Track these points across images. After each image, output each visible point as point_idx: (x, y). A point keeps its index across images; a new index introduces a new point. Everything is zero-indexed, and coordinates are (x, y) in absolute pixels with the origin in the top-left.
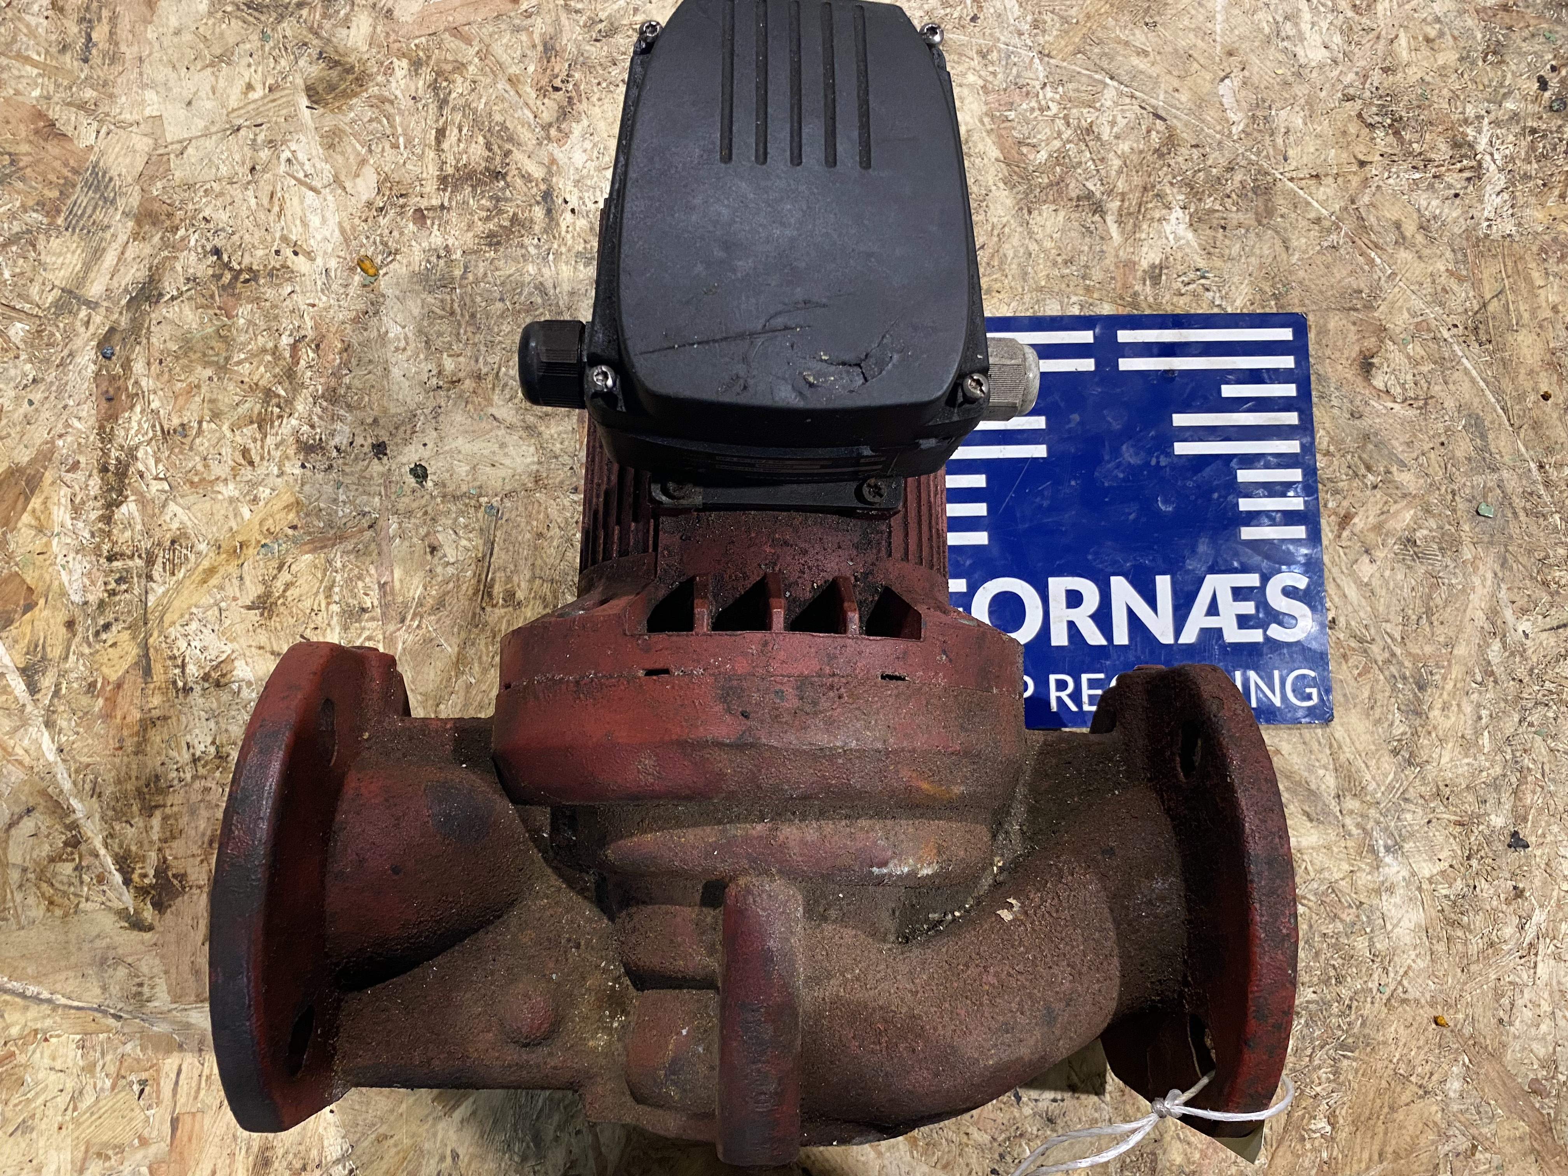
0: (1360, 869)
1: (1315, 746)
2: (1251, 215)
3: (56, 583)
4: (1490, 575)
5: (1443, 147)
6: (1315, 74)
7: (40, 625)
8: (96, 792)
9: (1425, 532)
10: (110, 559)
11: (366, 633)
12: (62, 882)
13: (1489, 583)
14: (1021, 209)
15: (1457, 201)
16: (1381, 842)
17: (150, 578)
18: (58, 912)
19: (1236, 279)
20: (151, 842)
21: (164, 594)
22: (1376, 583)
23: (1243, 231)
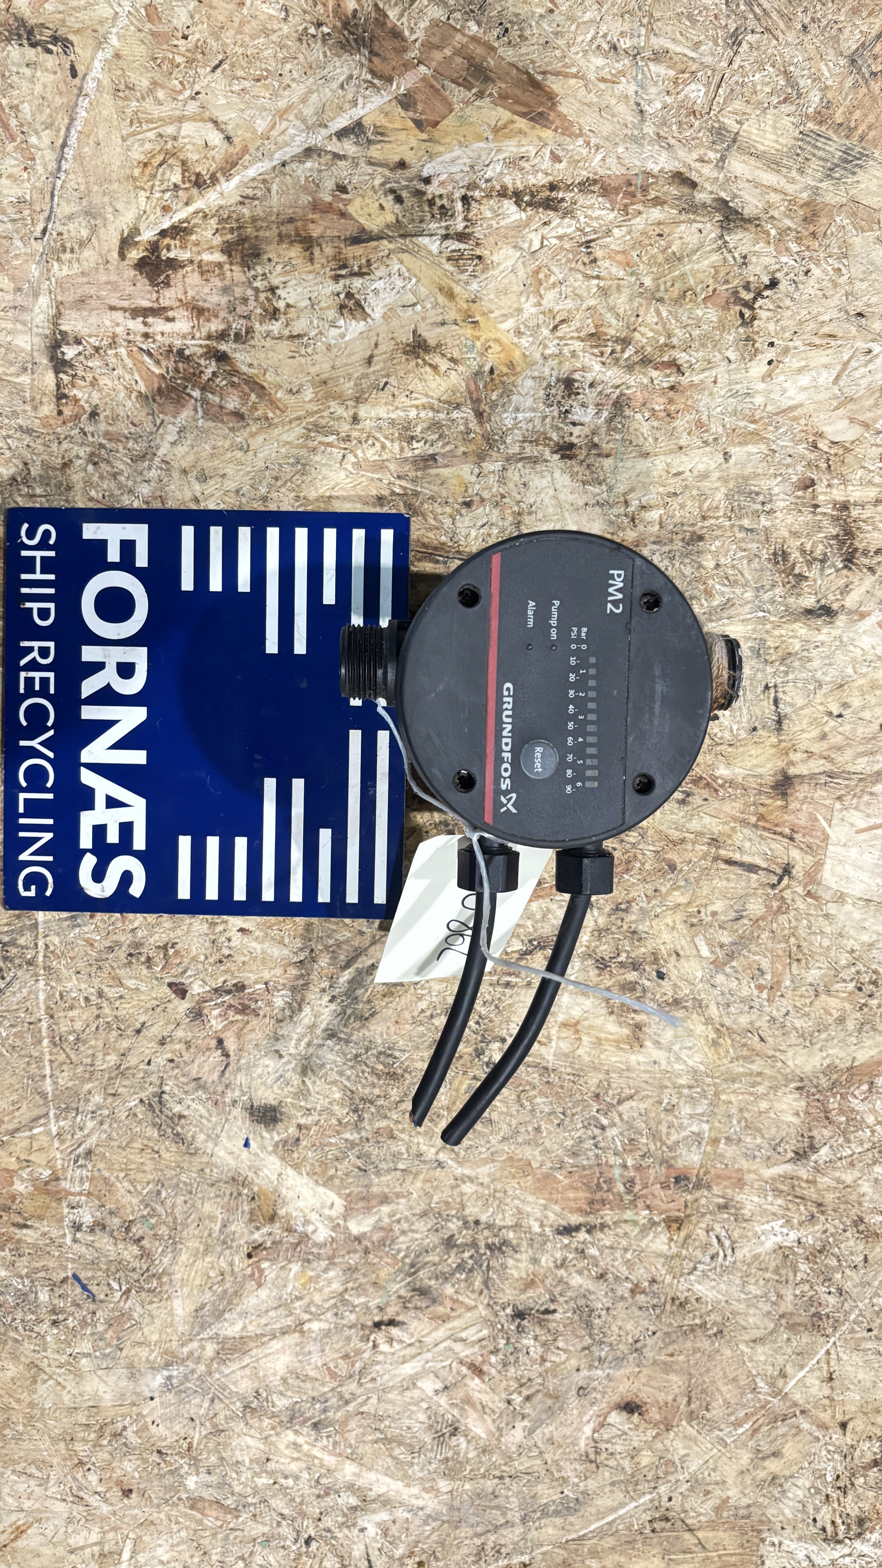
0: (153, 1351)
2: (790, 1308)
3: (442, 149)
4: (421, 1503)
5: (859, 1508)
7: (402, 136)
8: (245, 199)
9: (464, 1446)
10: (465, 199)
11: (388, 444)
12: (163, 174)
13: (414, 1502)
14: (801, 1079)
15: (800, 1515)
16: (175, 1373)
17: (445, 238)
19: (723, 1287)
20: (199, 253)
21: (430, 252)
22: (416, 1393)
23: (774, 1299)
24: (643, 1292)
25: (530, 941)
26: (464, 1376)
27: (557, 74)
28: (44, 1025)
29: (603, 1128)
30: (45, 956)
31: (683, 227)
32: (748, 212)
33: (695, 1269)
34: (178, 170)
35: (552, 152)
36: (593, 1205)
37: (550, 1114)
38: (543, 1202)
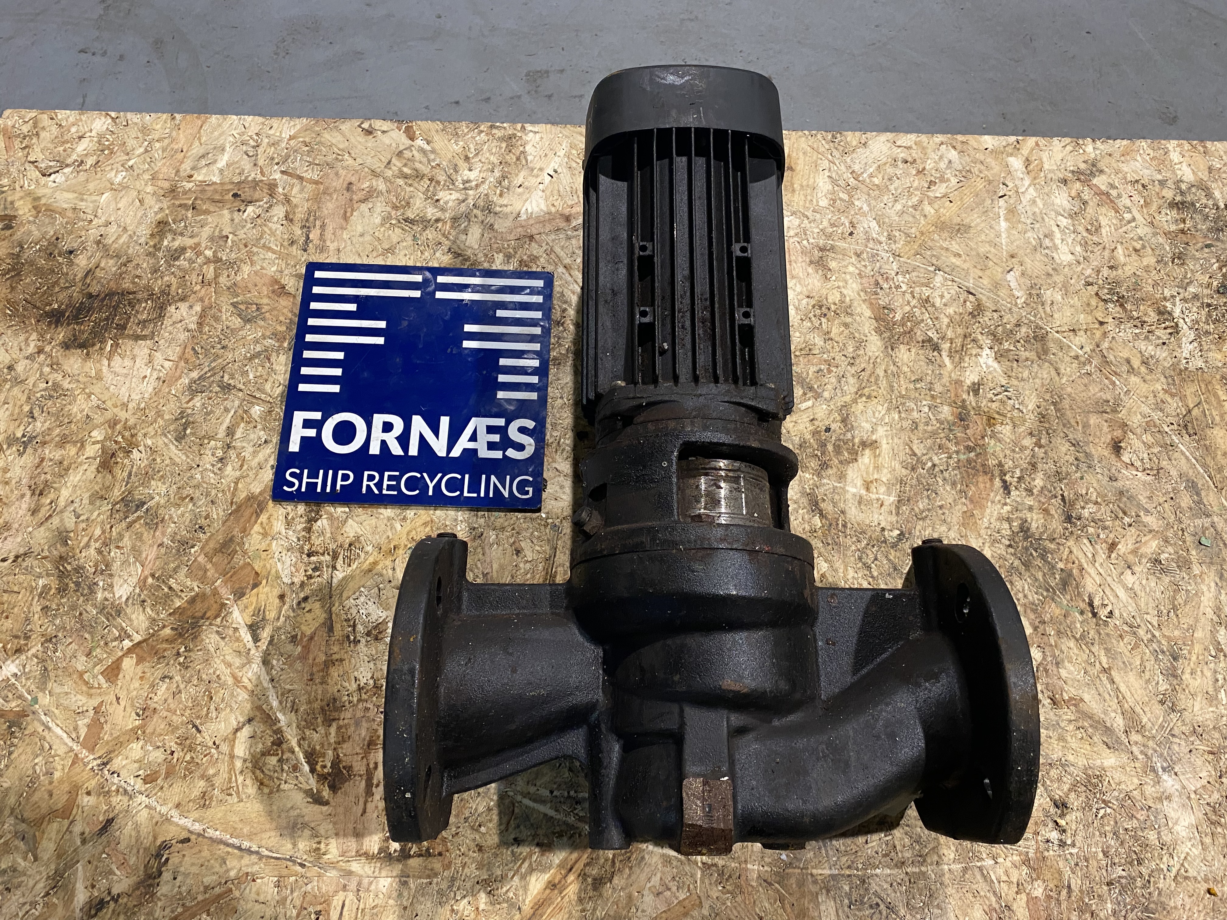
0: (1146, 782)
1: (1107, 697)
2: (1034, 353)
3: (273, 571)
4: (1213, 585)
5: (1152, 314)
6: (1066, 269)
7: (262, 597)
8: (294, 709)
9: (1167, 555)
10: (309, 555)
12: (269, 770)
13: (1213, 590)
14: (886, 347)
15: (1165, 347)
16: (1159, 765)
17: (334, 568)
18: (266, 790)
19: (1027, 392)
20: (329, 744)
21: (343, 578)
22: (1137, 587)
23: (1030, 363)
36: (986, 471)
37: (929, 499)
38: (989, 504)
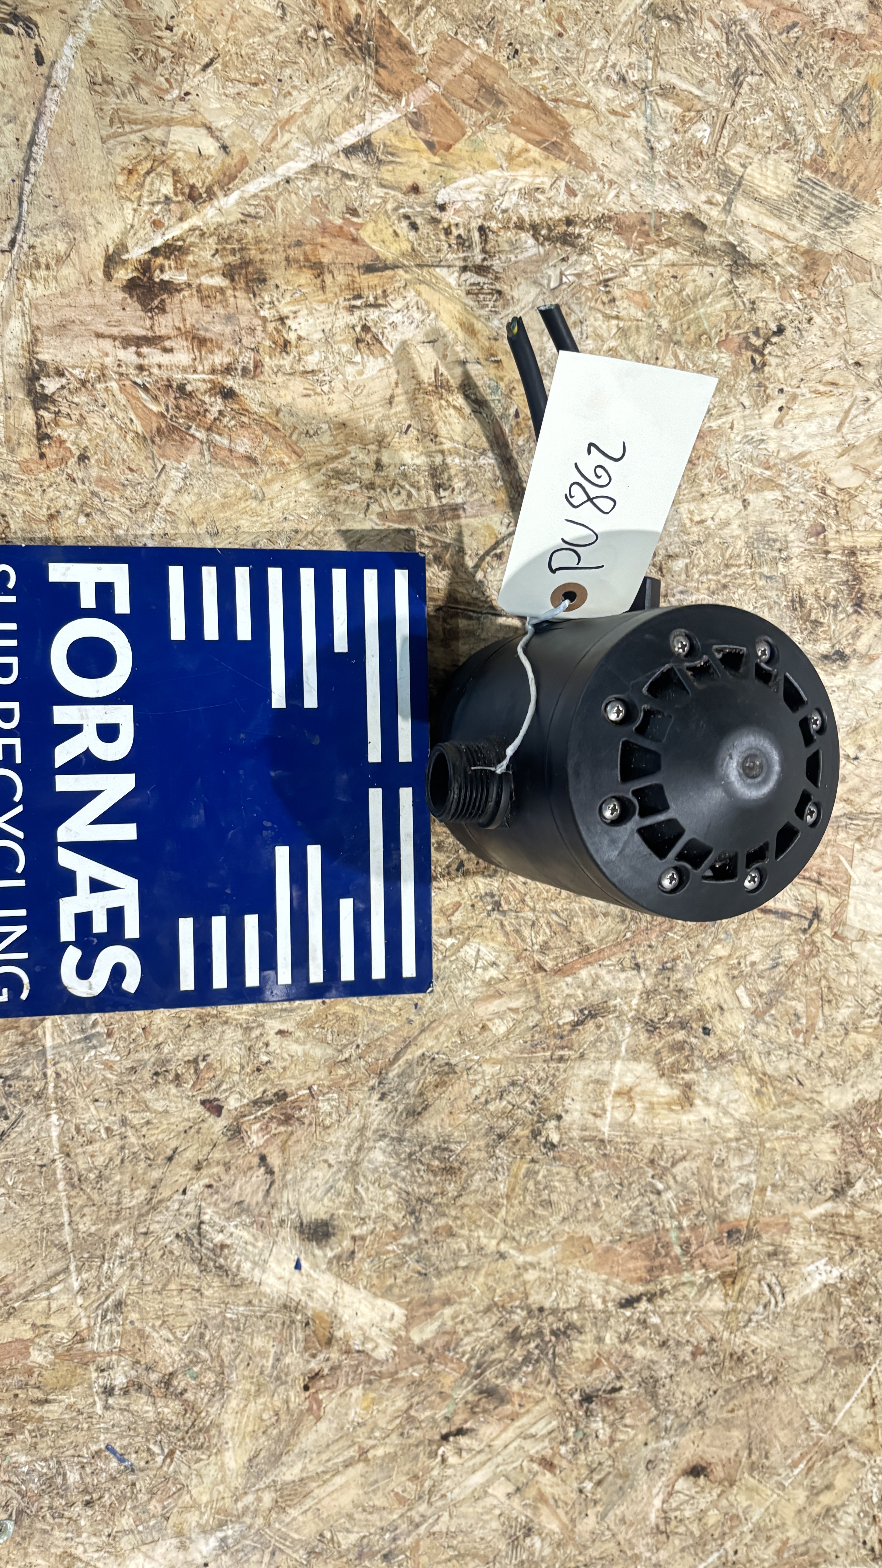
24: (704, 1353)
25: (581, 1011)
26: (536, 1474)
27: (569, 102)
28: (59, 1164)
29: (659, 1193)
30: (56, 1087)
31: (695, 270)
32: (754, 257)
33: (750, 1320)
34: (170, 180)
35: (567, 185)
